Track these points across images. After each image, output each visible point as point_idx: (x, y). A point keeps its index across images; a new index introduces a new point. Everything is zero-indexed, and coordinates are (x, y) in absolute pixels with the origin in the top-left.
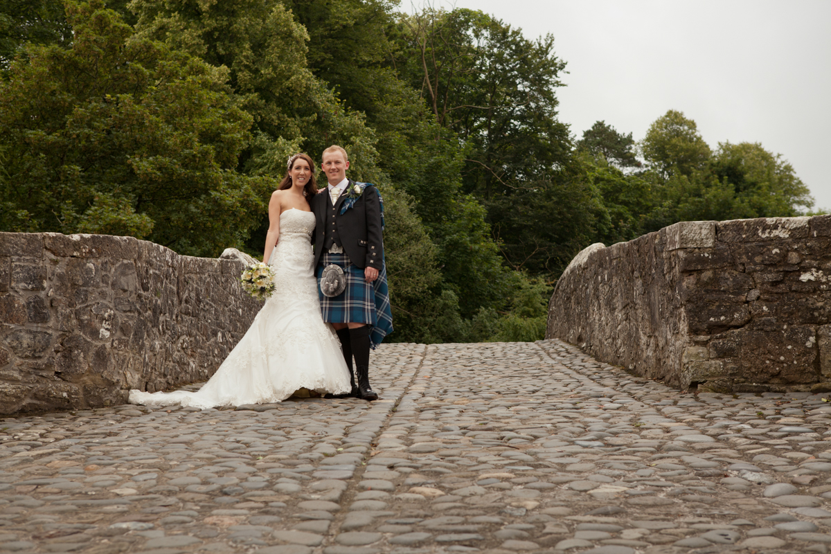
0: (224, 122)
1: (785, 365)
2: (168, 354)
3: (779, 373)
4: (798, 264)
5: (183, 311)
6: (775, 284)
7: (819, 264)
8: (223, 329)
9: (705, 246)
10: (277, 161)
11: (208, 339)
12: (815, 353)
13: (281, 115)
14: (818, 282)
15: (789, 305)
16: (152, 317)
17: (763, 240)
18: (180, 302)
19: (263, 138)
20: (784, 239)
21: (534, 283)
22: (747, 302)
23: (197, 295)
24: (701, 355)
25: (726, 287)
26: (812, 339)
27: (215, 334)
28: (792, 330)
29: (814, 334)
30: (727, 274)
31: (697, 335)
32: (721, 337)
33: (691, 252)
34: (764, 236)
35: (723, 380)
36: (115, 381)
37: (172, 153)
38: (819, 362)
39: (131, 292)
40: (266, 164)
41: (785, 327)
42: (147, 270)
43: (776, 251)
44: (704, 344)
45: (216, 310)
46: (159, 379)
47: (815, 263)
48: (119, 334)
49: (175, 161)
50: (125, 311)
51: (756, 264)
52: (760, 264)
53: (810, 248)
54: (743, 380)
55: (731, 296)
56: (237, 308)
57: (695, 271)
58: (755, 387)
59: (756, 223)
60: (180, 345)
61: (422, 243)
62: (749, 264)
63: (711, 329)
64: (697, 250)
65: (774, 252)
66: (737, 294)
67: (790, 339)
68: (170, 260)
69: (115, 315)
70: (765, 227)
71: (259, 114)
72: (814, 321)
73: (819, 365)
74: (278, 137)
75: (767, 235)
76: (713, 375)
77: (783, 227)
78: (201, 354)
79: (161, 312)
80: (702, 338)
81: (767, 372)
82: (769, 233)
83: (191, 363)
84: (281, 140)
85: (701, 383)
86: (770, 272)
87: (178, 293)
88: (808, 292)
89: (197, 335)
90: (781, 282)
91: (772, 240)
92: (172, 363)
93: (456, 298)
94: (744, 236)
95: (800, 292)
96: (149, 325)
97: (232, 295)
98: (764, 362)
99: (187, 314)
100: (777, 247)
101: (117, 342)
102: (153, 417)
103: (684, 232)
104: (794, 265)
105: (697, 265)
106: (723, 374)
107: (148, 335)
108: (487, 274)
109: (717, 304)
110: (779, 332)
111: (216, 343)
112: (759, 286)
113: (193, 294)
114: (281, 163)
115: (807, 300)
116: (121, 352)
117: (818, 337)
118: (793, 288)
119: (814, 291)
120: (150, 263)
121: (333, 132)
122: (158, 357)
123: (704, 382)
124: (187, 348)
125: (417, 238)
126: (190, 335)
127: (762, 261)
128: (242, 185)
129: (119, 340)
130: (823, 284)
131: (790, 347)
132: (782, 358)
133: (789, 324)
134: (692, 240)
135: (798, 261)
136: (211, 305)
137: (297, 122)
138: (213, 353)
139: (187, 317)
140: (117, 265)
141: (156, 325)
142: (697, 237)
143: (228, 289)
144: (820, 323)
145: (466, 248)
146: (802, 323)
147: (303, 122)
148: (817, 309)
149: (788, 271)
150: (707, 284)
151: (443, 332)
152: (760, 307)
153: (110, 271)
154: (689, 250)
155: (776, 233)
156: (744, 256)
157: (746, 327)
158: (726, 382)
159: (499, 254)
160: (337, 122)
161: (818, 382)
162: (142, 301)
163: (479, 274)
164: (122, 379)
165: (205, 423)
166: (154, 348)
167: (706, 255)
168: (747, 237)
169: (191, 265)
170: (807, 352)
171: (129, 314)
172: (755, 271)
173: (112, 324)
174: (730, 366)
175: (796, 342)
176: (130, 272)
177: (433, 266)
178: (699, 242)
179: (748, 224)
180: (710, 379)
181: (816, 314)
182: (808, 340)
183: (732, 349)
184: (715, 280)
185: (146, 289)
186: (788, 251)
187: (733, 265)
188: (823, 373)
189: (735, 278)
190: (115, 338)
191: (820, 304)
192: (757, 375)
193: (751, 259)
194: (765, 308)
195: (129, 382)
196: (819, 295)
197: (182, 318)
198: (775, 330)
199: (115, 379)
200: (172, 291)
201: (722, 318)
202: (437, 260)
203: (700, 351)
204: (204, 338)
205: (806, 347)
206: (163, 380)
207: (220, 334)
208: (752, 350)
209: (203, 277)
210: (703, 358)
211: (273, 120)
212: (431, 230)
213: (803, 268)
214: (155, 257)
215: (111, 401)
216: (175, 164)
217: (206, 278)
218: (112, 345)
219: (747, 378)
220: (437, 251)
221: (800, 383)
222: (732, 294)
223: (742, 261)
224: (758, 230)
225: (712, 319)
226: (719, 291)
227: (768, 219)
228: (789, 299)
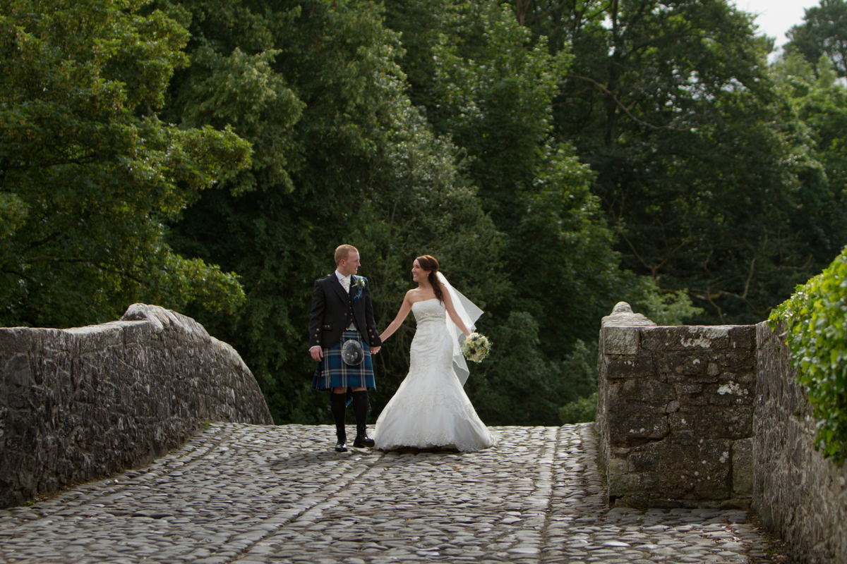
0: (142, 40)
1: (699, 480)
2: (60, 451)
3: (693, 488)
4: (717, 376)
5: (78, 398)
6: (694, 396)
7: (736, 377)
8: (125, 413)
9: (629, 353)
10: (230, 90)
11: (106, 428)
12: (727, 469)
13: (239, 9)
14: (734, 396)
15: (706, 419)
16: (44, 412)
17: (685, 350)
18: (75, 388)
19: (209, 50)
20: (705, 349)
21: (671, 301)
22: (667, 414)
23: (94, 377)
24: (621, 468)
25: (648, 397)
26: (726, 454)
27: (115, 421)
28: (708, 444)
29: (727, 449)
30: (649, 383)
31: (618, 447)
32: (640, 450)
33: (615, 359)
34: (686, 345)
35: (639, 495)
36: (8, 481)
37: (56, 93)
38: (732, 478)
39: (25, 387)
40: (211, 94)
41: (701, 441)
42: (40, 361)
43: (696, 361)
44: (624, 456)
45: (117, 391)
46: (51, 478)
47: (732, 376)
48: (12, 432)
49: (64, 107)
50: (18, 408)
51: (676, 374)
52: (681, 374)
53: (729, 359)
54: (658, 495)
55: (652, 407)
56: (144, 384)
57: (618, 379)
58: (670, 502)
59: (679, 331)
60: (73, 438)
61: (477, 231)
62: (670, 373)
63: (632, 441)
64: (621, 357)
65: (694, 362)
66: (658, 405)
67: (706, 455)
68: (64, 344)
69: (8, 412)
70: (688, 336)
71: (203, 9)
72: (728, 435)
73: (732, 482)
74: (233, 49)
75: (689, 344)
76: (630, 489)
77: (705, 337)
78: (98, 447)
79: (54, 404)
80: (622, 450)
81: (682, 488)
82: (692, 342)
83: (86, 458)
84: (238, 54)
85: (618, 498)
86: (690, 383)
87: (72, 378)
88: (725, 406)
89: (93, 424)
90: (700, 394)
91: (693, 349)
92: (64, 460)
93: (534, 324)
94: (667, 344)
95: (718, 406)
96: (43, 420)
97: (138, 368)
98: (679, 477)
99: (82, 400)
100: (697, 358)
101: (10, 440)
102: (51, 522)
103: (609, 338)
104: (713, 377)
105: (620, 373)
106: (641, 489)
107: (41, 432)
108: (591, 282)
109: (638, 415)
110: (696, 446)
111: (116, 432)
112: (679, 397)
113: (89, 377)
114: (236, 94)
115: (723, 413)
116: (14, 452)
117: (731, 452)
118: (711, 402)
119: (731, 405)
120: (43, 352)
121: (327, 38)
122: (50, 454)
123: (622, 496)
124: (81, 441)
125: (470, 221)
126: (85, 425)
127: (683, 372)
128: (169, 143)
129: (13, 438)
130: (739, 397)
131: (704, 462)
132: (696, 473)
133: (706, 439)
134: (616, 346)
135: (717, 373)
136: (110, 386)
137: (266, 22)
138: (112, 445)
139: (82, 404)
140: (11, 359)
141: (48, 419)
142: (621, 343)
143: (132, 363)
144: (735, 438)
145: (555, 238)
146: (717, 438)
147: (277, 20)
148: (731, 423)
149: (706, 383)
150: (629, 393)
151: (510, 383)
152: (679, 420)
153: (4, 367)
154: (613, 356)
155: (698, 342)
156: (666, 366)
157: (665, 440)
158: (642, 497)
159: (615, 248)
160: (334, 21)
161: (729, 498)
162: (35, 396)
163: (579, 283)
164: (15, 480)
165: (101, 529)
166: (47, 445)
167: (629, 363)
168: (670, 345)
169: (88, 343)
170: (720, 467)
171: (22, 411)
172: (675, 381)
173: (6, 422)
174: (646, 481)
175: (710, 457)
176: (24, 366)
177: (497, 269)
178: (623, 349)
179: (671, 331)
180: (627, 494)
181: (731, 429)
182: (721, 455)
183: (649, 463)
184: (637, 389)
185: (39, 382)
186: (708, 362)
187: (656, 374)
188: (734, 489)
189: (656, 388)
190: (8, 437)
191: (736, 418)
192: (672, 490)
193: (672, 369)
194: (683, 421)
195: (22, 483)
196: (735, 409)
197: (76, 406)
198: (691, 445)
199: (9, 479)
200: (65, 378)
201: (642, 430)
202: (503, 259)
203: (620, 463)
204: (102, 427)
205: (720, 462)
206: (54, 479)
207: (120, 421)
208: (669, 464)
209: (101, 353)
210: (623, 471)
211: (226, 18)
212: (496, 206)
213: (722, 380)
214: (49, 345)
215: (5, 503)
216: (62, 111)
217: (104, 354)
218: (6, 444)
219: (662, 493)
220: (504, 245)
221: (711, 500)
222: (653, 405)
223: (664, 370)
224: (680, 338)
225: (632, 431)
226: (641, 401)
227: (691, 327)
228: (706, 413)
